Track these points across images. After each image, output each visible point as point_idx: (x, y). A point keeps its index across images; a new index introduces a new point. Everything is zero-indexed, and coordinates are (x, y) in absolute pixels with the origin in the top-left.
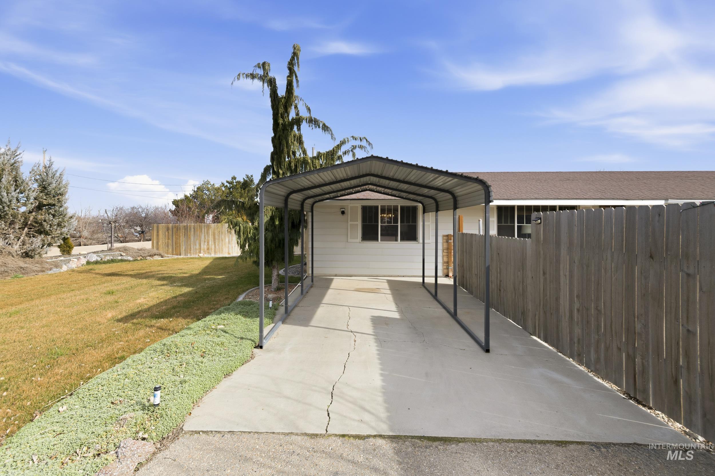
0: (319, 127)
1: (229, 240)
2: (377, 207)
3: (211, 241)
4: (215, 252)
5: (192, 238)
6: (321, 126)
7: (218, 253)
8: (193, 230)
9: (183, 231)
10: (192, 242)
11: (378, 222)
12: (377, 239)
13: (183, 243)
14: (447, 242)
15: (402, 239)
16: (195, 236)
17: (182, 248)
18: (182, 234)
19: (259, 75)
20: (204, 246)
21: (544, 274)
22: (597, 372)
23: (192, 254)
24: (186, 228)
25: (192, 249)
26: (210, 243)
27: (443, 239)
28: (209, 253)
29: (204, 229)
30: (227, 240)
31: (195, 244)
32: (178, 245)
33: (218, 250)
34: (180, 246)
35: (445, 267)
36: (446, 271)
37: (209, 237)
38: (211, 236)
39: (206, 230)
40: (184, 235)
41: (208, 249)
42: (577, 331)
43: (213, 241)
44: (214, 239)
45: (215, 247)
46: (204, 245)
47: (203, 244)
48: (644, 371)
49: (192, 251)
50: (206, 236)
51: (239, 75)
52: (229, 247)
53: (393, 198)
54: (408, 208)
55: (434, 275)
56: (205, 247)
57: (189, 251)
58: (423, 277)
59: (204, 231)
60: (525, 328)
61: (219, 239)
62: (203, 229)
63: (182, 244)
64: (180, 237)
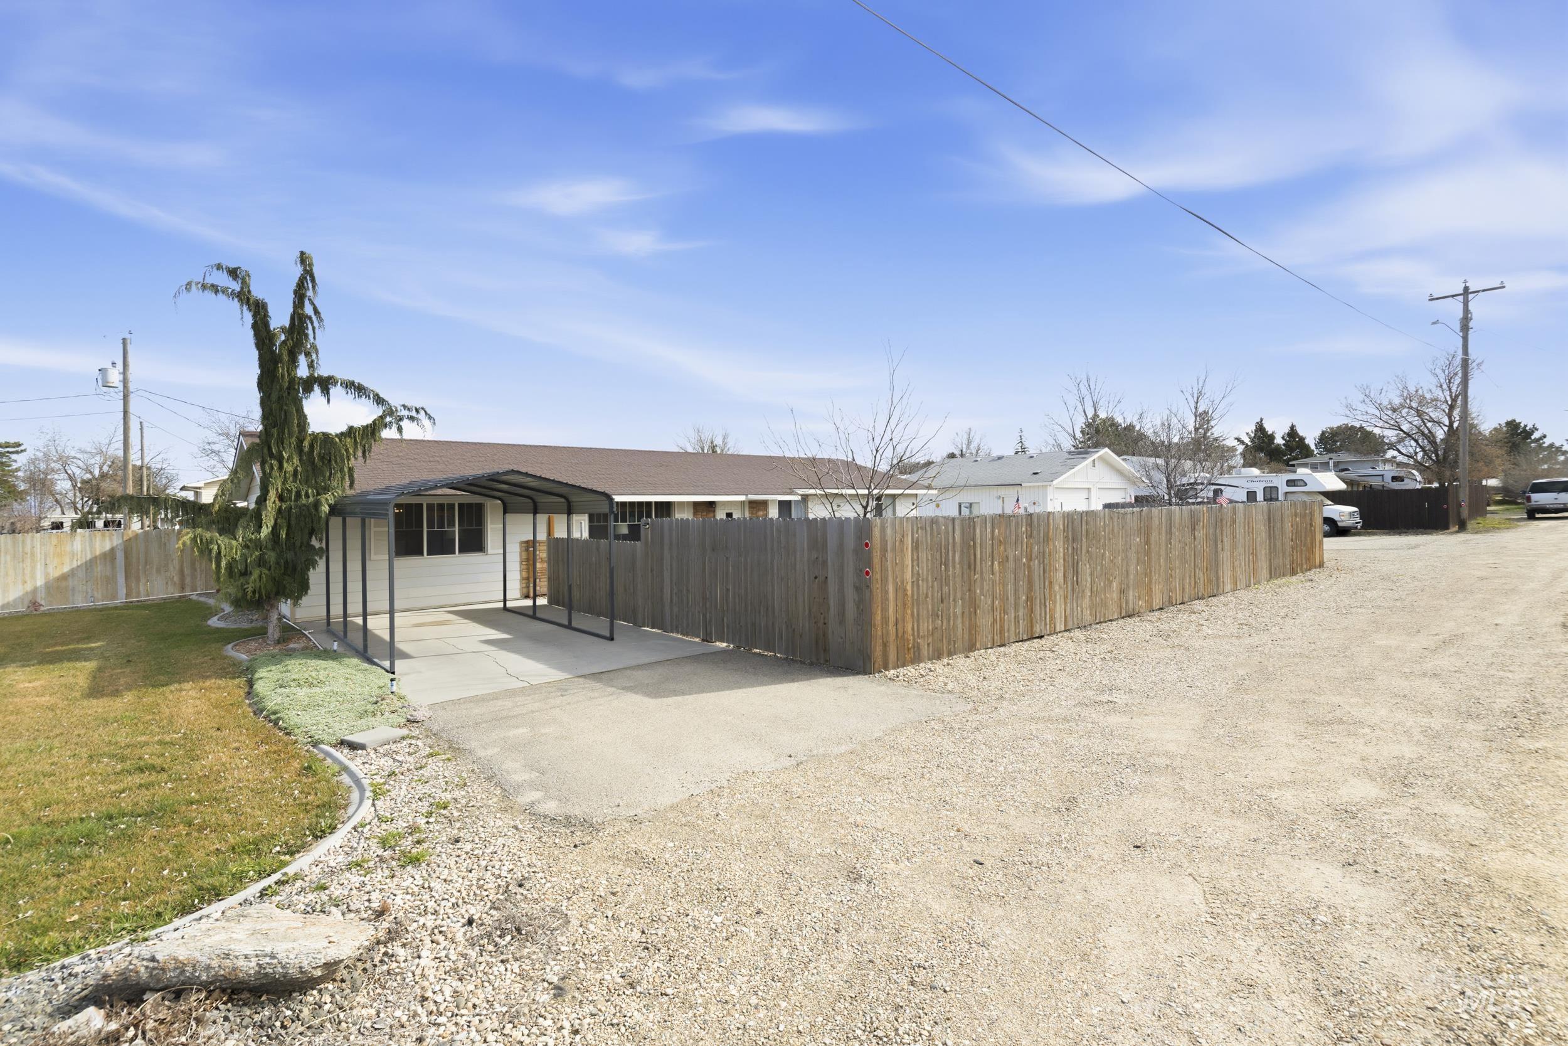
0: (369, 398)
2: (422, 505)
6: (372, 396)
11: (422, 527)
12: (422, 554)
14: (527, 550)
15: (462, 550)
19: (230, 291)
21: (652, 570)
22: (687, 635)
27: (521, 547)
35: (524, 585)
36: (525, 590)
42: (675, 610)
48: (710, 621)
51: (189, 283)
53: (458, 493)
54: (470, 505)
55: (502, 598)
58: (505, 601)
60: (635, 624)
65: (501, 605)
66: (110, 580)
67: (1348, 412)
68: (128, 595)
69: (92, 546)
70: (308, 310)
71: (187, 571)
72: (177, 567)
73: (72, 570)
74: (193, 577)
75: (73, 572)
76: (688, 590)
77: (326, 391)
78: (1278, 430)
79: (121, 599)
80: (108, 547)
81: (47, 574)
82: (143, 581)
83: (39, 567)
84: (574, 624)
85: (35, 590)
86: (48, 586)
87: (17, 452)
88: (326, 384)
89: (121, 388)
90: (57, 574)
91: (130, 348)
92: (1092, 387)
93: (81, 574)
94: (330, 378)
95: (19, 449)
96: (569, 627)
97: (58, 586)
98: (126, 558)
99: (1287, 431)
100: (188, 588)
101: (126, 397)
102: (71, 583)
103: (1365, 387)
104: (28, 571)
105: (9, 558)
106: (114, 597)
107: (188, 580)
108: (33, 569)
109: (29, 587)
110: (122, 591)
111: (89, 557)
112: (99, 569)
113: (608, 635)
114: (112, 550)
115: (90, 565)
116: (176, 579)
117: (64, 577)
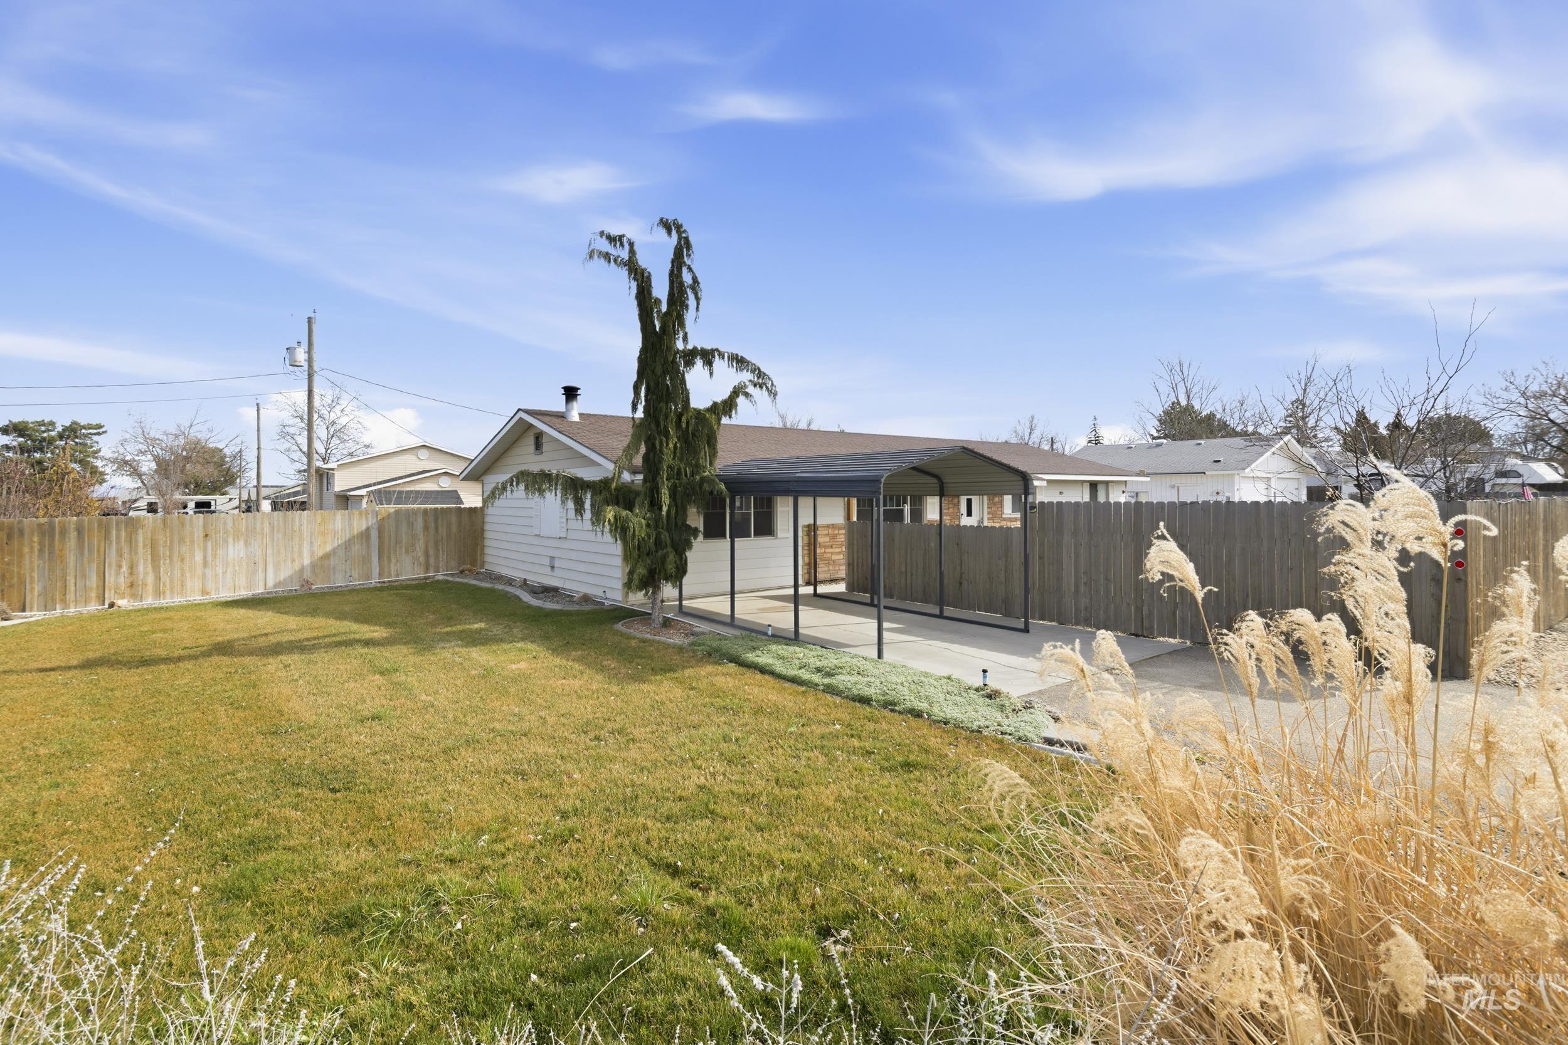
1: (205, 557)
3: (142, 562)
4: (158, 593)
5: (71, 560)
7: (168, 592)
8: (73, 534)
9: (36, 539)
10: (71, 570)
13: (36, 575)
16: (82, 553)
17: (32, 589)
18: (32, 548)
19: (620, 259)
20: (116, 579)
23: (72, 605)
24: (47, 533)
25: (72, 588)
26: (141, 568)
27: (803, 531)
28: (134, 596)
29: (118, 530)
30: (199, 557)
31: (84, 576)
32: (15, 580)
33: (168, 586)
34: (22, 583)
35: (806, 571)
36: (807, 576)
37: (136, 553)
38: (141, 550)
39: (123, 533)
40: (41, 551)
41: (132, 585)
43: (149, 561)
44: (155, 559)
45: (158, 578)
46: (118, 573)
47: (113, 573)
49: (71, 596)
50: (126, 550)
52: (204, 575)
56: (122, 580)
57: (58, 596)
59: (118, 537)
61: (171, 557)
62: (114, 532)
63: (32, 577)
64: (21, 556)
65: (791, 591)
66: (366, 560)
67: (1485, 400)
68: (381, 575)
69: (350, 525)
70: (687, 278)
71: (431, 552)
72: (423, 547)
73: (334, 550)
74: (437, 558)
75: (334, 552)
76: (1107, 579)
77: (709, 363)
78: (1382, 419)
79: (375, 581)
80: (364, 527)
81: (312, 553)
82: (393, 560)
83: (306, 546)
84: (946, 614)
85: (302, 570)
86: (313, 566)
87: (99, 434)
88: (708, 356)
89: (306, 367)
90: (320, 553)
91: (315, 327)
92: (1186, 373)
93: (341, 553)
94: (712, 351)
95: (101, 430)
96: (941, 616)
97: (322, 564)
98: (380, 537)
99: (1391, 421)
100: (431, 569)
101: (310, 377)
102: (333, 561)
103: (1509, 373)
104: (296, 549)
105: (280, 536)
106: (368, 577)
107: (432, 561)
108: (301, 546)
109: (297, 567)
110: (376, 571)
111: (348, 536)
112: (356, 548)
113: (1022, 626)
114: (368, 529)
115: (348, 545)
116: (422, 559)
117: (327, 556)
